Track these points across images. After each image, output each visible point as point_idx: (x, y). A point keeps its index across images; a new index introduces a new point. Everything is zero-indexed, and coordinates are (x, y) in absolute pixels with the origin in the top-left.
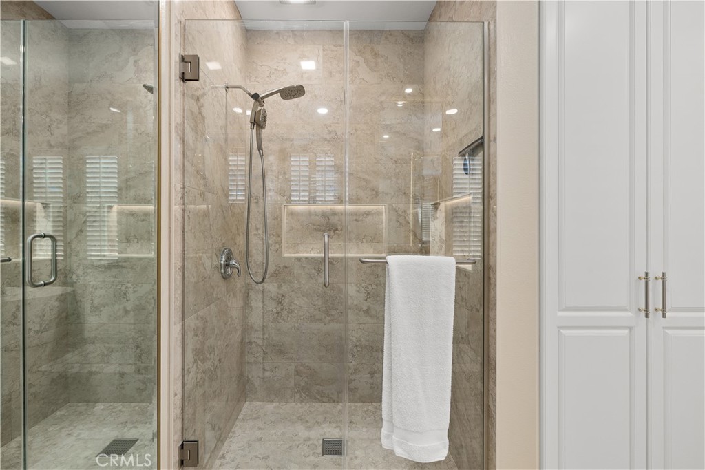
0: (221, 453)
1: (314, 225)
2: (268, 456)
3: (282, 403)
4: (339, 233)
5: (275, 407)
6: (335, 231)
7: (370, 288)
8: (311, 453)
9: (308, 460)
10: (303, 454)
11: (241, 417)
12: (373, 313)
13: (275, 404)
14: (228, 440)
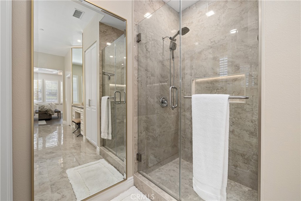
0: (160, 168)
1: (207, 87)
2: (173, 176)
3: (191, 163)
4: (219, 91)
5: (187, 164)
6: (217, 90)
7: (234, 119)
8: (189, 184)
9: (186, 185)
10: (185, 182)
11: (173, 161)
12: (236, 133)
13: (188, 163)
14: (164, 166)
